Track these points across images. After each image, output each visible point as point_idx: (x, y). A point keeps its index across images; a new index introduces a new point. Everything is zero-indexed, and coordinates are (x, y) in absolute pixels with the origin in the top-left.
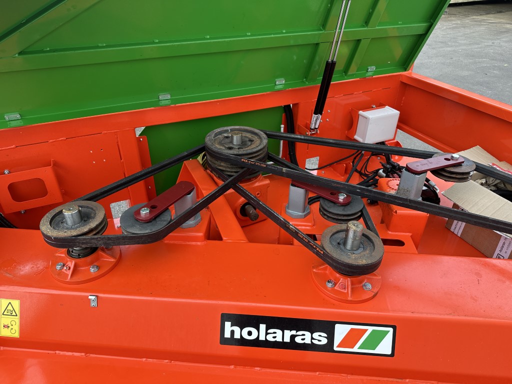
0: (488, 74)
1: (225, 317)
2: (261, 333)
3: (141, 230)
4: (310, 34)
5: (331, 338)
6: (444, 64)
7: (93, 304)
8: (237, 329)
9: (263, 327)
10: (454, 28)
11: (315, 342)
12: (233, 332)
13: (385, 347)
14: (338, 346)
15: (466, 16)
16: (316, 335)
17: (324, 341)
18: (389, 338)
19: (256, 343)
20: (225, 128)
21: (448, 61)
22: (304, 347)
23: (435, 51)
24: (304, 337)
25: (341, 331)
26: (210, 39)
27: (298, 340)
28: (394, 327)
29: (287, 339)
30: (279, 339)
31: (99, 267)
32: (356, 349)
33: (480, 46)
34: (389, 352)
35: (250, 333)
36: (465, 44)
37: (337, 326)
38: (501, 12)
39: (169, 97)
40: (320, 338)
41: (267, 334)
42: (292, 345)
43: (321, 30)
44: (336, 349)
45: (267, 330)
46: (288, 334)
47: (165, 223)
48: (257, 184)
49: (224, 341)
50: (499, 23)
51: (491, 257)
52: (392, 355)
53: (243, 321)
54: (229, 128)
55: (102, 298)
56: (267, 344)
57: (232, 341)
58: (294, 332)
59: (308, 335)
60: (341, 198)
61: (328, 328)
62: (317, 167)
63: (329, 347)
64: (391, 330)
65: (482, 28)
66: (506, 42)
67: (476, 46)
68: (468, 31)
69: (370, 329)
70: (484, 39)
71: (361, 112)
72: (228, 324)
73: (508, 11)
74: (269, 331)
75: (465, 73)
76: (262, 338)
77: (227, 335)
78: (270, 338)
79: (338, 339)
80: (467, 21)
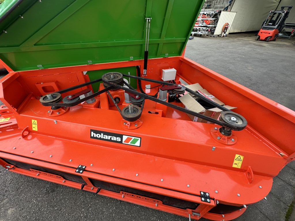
0: (235, 59)
1: (92, 130)
2: (102, 136)
3: (67, 102)
4: (139, 41)
5: (122, 139)
6: (220, 55)
7: (56, 123)
8: (95, 134)
9: (102, 134)
10: (229, 42)
11: (117, 140)
12: (94, 135)
13: (138, 144)
14: (124, 142)
15: (236, 38)
16: (117, 138)
17: (120, 140)
18: (139, 141)
19: (100, 139)
20: (111, 73)
21: (222, 54)
22: (114, 141)
23: (218, 51)
24: (114, 138)
25: (125, 138)
26: (115, 41)
27: (112, 139)
28: (141, 138)
29: (109, 139)
30: (107, 138)
31: (59, 113)
32: (129, 143)
33: (236, 49)
34: (139, 145)
35: (98, 136)
36: (231, 48)
37: (124, 136)
38: (250, 36)
39: (91, 62)
40: (119, 139)
41: (103, 136)
42: (110, 140)
43: (142, 40)
44: (123, 143)
45: (103, 135)
46: (109, 137)
47: (76, 101)
48: (119, 92)
49: (91, 137)
50: (248, 40)
51: (192, 121)
52: (140, 146)
53: (96, 132)
54: (112, 73)
55: (58, 122)
56: (103, 139)
57: (93, 138)
58: (111, 137)
59: (115, 138)
60: (137, 97)
61: (121, 136)
62: (150, 88)
63: (121, 142)
64: (140, 139)
65: (240, 42)
66: (247, 48)
67: (235, 49)
68: (234, 43)
69: (133, 138)
70: (239, 46)
71: (163, 70)
72: (92, 133)
73: (253, 36)
74: (104, 136)
75: (227, 59)
76: (102, 137)
77: (92, 136)
78: (104, 138)
79: (124, 140)
80: (236, 39)
